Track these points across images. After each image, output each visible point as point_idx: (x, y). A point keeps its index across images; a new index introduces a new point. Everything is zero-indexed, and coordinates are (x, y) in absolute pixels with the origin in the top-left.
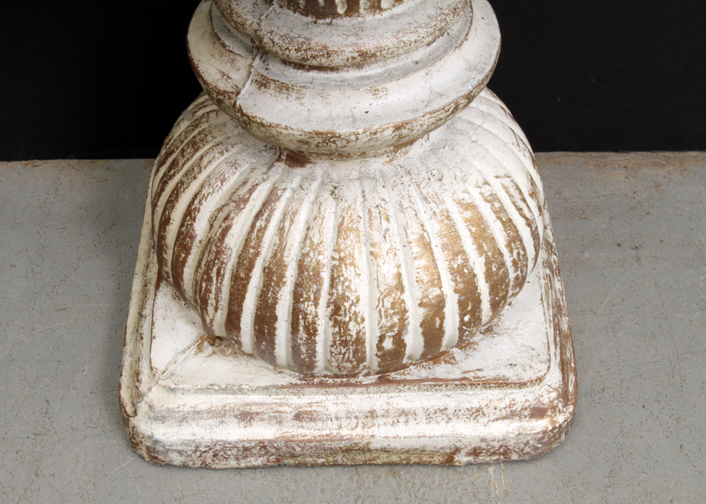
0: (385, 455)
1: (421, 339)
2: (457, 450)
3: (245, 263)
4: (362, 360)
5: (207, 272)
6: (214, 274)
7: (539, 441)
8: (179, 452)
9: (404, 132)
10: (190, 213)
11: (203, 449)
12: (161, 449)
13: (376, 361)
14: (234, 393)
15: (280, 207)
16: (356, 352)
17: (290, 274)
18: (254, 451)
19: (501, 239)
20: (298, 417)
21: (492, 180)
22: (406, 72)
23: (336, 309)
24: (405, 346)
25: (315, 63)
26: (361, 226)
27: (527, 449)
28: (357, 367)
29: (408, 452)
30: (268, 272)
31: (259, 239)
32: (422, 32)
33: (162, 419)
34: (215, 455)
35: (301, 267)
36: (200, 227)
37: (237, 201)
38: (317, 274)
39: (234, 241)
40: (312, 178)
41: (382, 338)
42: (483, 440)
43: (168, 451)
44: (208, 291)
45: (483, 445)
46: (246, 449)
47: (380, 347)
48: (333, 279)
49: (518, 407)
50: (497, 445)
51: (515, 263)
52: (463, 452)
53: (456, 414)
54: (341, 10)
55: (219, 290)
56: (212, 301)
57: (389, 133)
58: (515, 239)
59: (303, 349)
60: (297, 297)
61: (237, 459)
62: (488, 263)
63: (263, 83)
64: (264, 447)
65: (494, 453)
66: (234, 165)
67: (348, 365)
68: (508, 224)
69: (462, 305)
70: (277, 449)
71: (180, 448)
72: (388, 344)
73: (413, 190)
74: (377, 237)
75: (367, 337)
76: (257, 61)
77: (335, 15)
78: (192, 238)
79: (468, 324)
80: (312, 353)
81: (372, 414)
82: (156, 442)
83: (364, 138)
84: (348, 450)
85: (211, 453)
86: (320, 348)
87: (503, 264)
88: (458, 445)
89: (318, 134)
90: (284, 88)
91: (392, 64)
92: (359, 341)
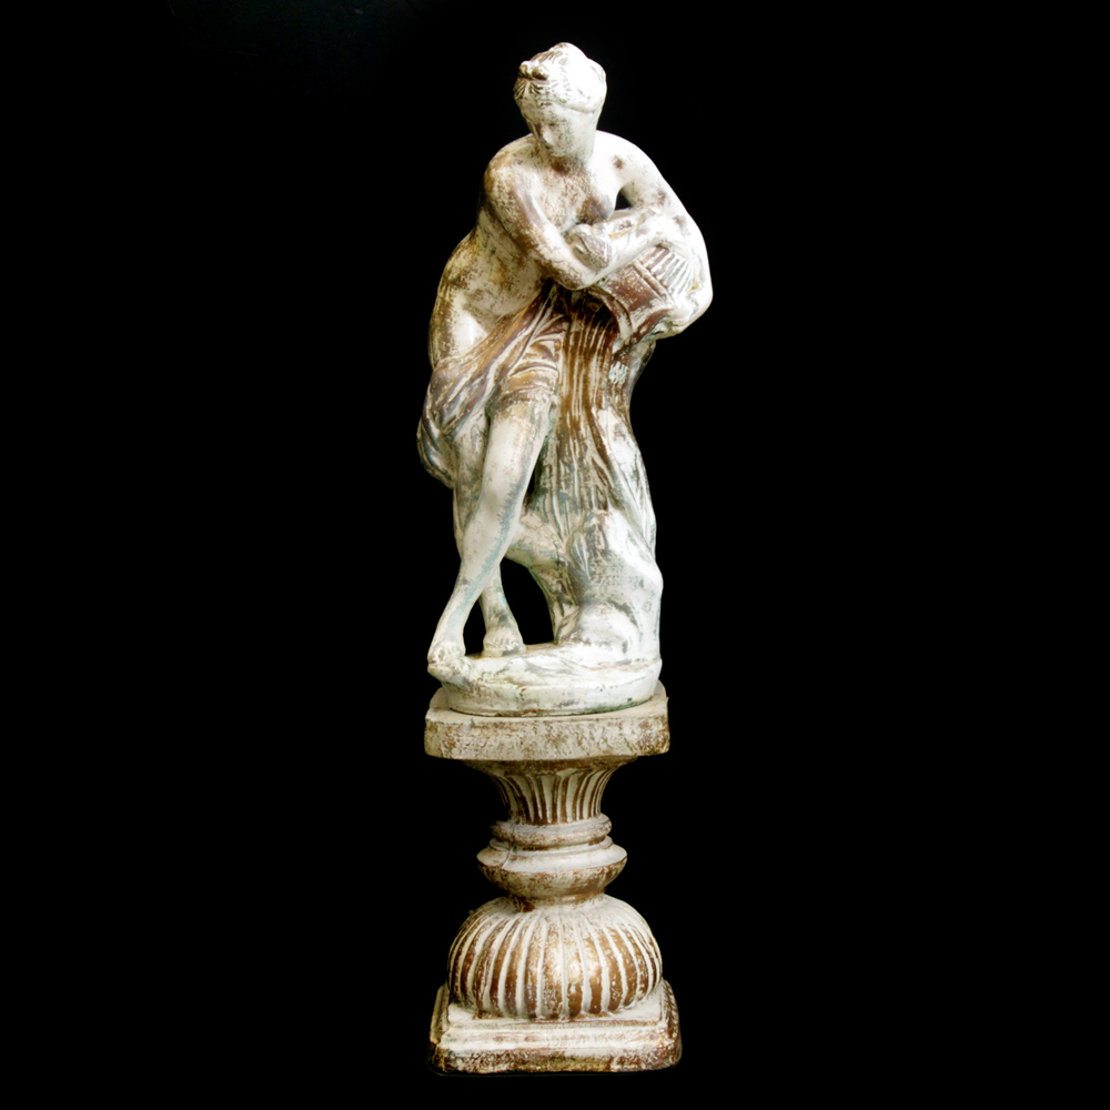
0: (572, 1064)
1: (590, 990)
2: (612, 1059)
3: (501, 953)
4: (560, 1000)
5: (482, 966)
6: (485, 965)
7: (656, 1053)
8: (463, 1059)
9: (579, 876)
10: (473, 943)
11: (475, 1056)
12: (453, 1057)
13: (568, 1000)
14: (493, 1028)
15: (519, 927)
16: (557, 993)
17: (524, 953)
18: (503, 1058)
19: (632, 951)
20: (526, 1039)
21: (626, 925)
22: (579, 853)
23: (546, 968)
24: (581, 993)
25: (538, 843)
26: (559, 932)
27: (650, 1060)
28: (557, 1005)
29: (585, 1060)
30: (513, 954)
31: (509, 940)
32: (586, 833)
33: (454, 1040)
34: (482, 1062)
35: (530, 949)
36: (478, 949)
37: (498, 929)
38: (538, 952)
39: (496, 946)
40: (536, 915)
41: (570, 986)
42: (625, 1051)
43: (456, 1058)
44: (482, 975)
45: (625, 1055)
46: (499, 1056)
47: (569, 992)
48: (545, 954)
49: (643, 1034)
50: (633, 1055)
51: (640, 967)
52: (615, 1060)
53: (610, 1038)
54: (549, 821)
55: (487, 973)
56: (483, 982)
57: (571, 874)
58: (639, 953)
59: (530, 992)
60: (527, 963)
61: (493, 1065)
62: (624, 958)
63: (514, 859)
64: (508, 1055)
65: (631, 1063)
66: (497, 918)
67: (553, 1003)
68: (635, 945)
69: (611, 976)
70: (515, 1056)
71: (463, 1056)
72: (573, 990)
73: (586, 920)
74: (567, 936)
75: (563, 985)
76: (511, 852)
77: (547, 823)
78: (474, 954)
79: (614, 987)
80: (534, 996)
81: (566, 1038)
82: (451, 1053)
83: (560, 877)
84: (553, 1058)
85: (479, 1060)
86: (538, 992)
87: (632, 962)
88: (612, 1054)
89: (539, 874)
90: (524, 858)
91: (573, 849)
92: (559, 987)
